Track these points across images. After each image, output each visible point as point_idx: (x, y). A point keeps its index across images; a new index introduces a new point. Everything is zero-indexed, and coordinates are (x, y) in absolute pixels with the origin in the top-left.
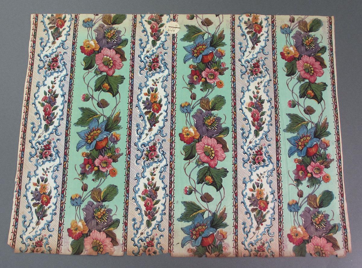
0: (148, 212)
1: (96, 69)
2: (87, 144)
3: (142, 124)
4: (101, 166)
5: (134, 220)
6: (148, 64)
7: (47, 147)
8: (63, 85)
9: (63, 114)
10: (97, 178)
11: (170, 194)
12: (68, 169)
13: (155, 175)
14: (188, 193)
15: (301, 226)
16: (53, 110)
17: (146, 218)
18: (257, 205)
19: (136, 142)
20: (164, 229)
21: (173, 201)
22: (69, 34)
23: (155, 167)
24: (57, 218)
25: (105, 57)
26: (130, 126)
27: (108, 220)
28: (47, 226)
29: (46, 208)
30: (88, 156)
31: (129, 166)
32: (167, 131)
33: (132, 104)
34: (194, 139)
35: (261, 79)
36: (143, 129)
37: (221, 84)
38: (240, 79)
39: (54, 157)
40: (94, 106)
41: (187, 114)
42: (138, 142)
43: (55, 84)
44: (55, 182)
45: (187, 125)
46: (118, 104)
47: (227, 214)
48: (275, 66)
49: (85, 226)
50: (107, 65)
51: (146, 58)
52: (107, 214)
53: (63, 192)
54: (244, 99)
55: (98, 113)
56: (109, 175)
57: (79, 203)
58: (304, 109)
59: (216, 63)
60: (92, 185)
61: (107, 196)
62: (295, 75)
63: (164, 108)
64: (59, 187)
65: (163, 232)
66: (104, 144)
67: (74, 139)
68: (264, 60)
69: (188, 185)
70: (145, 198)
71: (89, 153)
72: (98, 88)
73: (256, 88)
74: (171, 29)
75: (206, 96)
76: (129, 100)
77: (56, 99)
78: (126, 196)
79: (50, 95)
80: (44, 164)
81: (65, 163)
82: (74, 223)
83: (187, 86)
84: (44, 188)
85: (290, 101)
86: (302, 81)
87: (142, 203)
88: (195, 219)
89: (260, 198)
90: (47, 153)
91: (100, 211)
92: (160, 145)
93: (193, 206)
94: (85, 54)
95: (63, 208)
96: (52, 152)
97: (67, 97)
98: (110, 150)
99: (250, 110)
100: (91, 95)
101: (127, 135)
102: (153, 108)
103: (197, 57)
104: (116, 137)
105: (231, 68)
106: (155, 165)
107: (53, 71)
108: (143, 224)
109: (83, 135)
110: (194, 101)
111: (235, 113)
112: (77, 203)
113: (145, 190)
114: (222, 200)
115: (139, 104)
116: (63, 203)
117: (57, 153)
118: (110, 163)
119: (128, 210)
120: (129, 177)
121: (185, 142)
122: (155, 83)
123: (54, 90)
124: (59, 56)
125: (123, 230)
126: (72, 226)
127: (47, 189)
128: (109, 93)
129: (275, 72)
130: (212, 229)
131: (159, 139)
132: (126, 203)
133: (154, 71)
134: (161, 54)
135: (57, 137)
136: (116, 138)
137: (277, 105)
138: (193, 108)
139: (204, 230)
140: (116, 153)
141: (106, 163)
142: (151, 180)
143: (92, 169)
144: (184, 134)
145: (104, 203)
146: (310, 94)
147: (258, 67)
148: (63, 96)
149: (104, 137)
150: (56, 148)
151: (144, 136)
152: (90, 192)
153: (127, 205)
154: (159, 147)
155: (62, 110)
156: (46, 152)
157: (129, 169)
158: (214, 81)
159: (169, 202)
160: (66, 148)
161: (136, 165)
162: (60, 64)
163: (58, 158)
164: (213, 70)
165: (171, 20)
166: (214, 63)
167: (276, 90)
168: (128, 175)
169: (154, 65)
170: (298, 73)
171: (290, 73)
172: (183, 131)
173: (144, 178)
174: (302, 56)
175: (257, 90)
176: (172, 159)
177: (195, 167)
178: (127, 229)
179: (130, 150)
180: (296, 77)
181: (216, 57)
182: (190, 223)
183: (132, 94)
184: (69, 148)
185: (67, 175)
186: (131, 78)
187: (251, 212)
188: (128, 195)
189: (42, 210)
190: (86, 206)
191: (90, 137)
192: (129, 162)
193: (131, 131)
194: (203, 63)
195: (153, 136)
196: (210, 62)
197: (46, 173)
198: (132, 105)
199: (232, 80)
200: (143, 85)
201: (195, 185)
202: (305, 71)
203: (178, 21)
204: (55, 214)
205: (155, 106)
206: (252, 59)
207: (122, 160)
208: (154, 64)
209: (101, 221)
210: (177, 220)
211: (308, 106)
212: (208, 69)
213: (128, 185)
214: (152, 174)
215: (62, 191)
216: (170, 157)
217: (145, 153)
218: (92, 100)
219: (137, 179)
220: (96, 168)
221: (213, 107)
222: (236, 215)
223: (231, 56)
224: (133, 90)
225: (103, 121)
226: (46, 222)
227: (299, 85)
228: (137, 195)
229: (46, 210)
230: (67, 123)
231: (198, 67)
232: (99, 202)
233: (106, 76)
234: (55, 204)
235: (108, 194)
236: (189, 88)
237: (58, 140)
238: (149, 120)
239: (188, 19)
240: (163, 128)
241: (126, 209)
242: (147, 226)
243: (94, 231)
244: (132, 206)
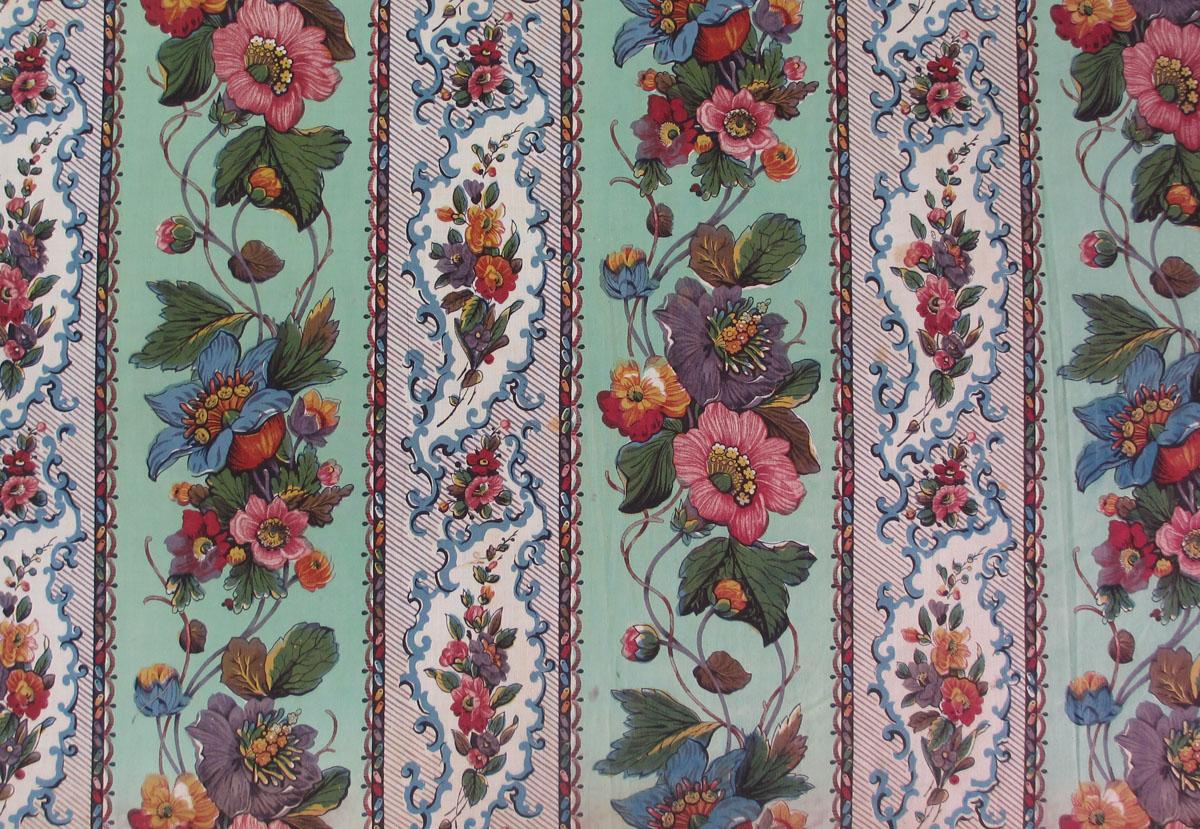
0: (469, 738)
1: (216, 97)
2: (194, 446)
3: (433, 354)
4: (259, 541)
5: (410, 771)
6: (453, 70)
7: (18, 463)
8: (73, 180)
9: (80, 313)
10: (246, 596)
11: (561, 658)
12: (115, 556)
13: (495, 579)
14: (639, 653)
15: (1119, 782)
16: (33, 297)
17: (461, 764)
18: (937, 699)
19: (409, 435)
20: (540, 808)
21: (578, 689)
23: (495, 546)
24: (80, 768)
25: (257, 40)
26: (382, 363)
27: (300, 773)
28: (40, 802)
29: (32, 725)
30: (202, 500)
31: (380, 540)
32: (544, 381)
33: (387, 262)
34: (665, 416)
35: (964, 134)
36: (437, 376)
37: (783, 162)
38: (872, 135)
39: (51, 508)
40: (216, 274)
41: (632, 302)
42: (417, 434)
43: (37, 172)
44: (63, 614)
45: (632, 355)
46: (323, 261)
47: (806, 738)
48: (1025, 71)
49: (204, 797)
50: (267, 82)
51: (443, 43)
52: (295, 746)
53: (99, 657)
54: (889, 228)
55: (237, 308)
56: (297, 584)
57: (171, 703)
58: (1150, 273)
59: (761, 60)
60: (222, 627)
61: (289, 671)
62: (1115, 114)
63: (529, 276)
64: (80, 635)
65: (537, 818)
66: (265, 444)
67: (137, 429)
68: (976, 44)
69: (640, 620)
70: (456, 677)
71: (204, 485)
72: (230, 191)
73: (941, 177)
75: (716, 218)
76: (370, 241)
77: (46, 243)
78: (374, 671)
79: (16, 227)
80: (12, 538)
81: (101, 532)
82: (154, 789)
83: (629, 174)
84: (16, 641)
85: (1090, 237)
86: (1144, 140)
87: (441, 701)
88: (670, 763)
89: (950, 669)
90: (22, 488)
91: (263, 737)
92: (513, 448)
93: (663, 708)
94: (165, 29)
95: (106, 725)
96: (40, 485)
97: (91, 232)
98: (297, 473)
99: (912, 281)
100: (199, 224)
101: (366, 406)
102: (481, 279)
103: (674, 35)
104: (320, 413)
105: (831, 84)
106: (493, 536)
107: (24, 113)
108: (449, 787)
109: (172, 406)
110: (664, 243)
111: (846, 294)
112: (161, 701)
113: (454, 645)
114: (786, 682)
115: (416, 260)
116: (103, 704)
117: (64, 489)
118: (298, 531)
119: (382, 731)
120: (383, 588)
121: (623, 433)
122: (486, 160)
123: (32, 200)
124: (49, 44)
125: (364, 815)
126: (146, 801)
127: (31, 645)
128: (278, 211)
129: (1026, 99)
130: (743, 803)
131: (509, 422)
132: (376, 702)
133: (481, 104)
134: (508, 24)
135: (61, 418)
136: (317, 420)
137: (1031, 256)
138: (658, 276)
139: (709, 806)
140: (324, 486)
141: (279, 529)
142: (477, 603)
143: (222, 557)
144: (621, 394)
145: (279, 703)
146: (1180, 201)
147: (952, 77)
148: (74, 228)
149: (264, 415)
150: (57, 465)
151: (442, 407)
152: (214, 656)
153: (378, 711)
154: (510, 455)
155: (74, 297)
156: (15, 487)
157: (384, 553)
158: (753, 146)
159: (560, 692)
160: (103, 465)
161: (411, 536)
162: (52, 80)
163: (69, 511)
164: (750, 97)
166: (753, 60)
167: (1028, 187)
168: (377, 583)
169: (481, 76)
170: (1128, 104)
171: (1095, 107)
172: (615, 381)
173: (447, 592)
174: (1148, 24)
175: (942, 188)
176: (568, 507)
177: (672, 544)
178: (382, 809)
179: (384, 473)
180: (1119, 124)
181: (760, 34)
182: (652, 780)
183: (383, 213)
184: (115, 464)
185: (115, 586)
186: (378, 138)
187: (910, 730)
188: (383, 666)
189: (17, 737)
190: (204, 714)
191: (203, 416)
192: (380, 526)
193: (385, 384)
194: (703, 64)
195: (484, 405)
196: (732, 56)
197: (20, 577)
198: (386, 266)
199: (831, 141)
200: (433, 171)
201: (672, 621)
202: (1160, 95)
204: (73, 751)
205: (490, 268)
206: (925, 42)
207: (350, 514)
208: (479, 70)
209: (268, 777)
210: (595, 769)
211: (1170, 260)
212: (725, 92)
213: (379, 624)
214: (484, 576)
215: (96, 653)
216: (560, 500)
217: (451, 483)
218: (206, 245)
219: (419, 596)
220: (237, 554)
221: (748, 268)
222: (844, 742)
223: (830, 28)
224: (388, 197)
225: (260, 342)
226: (36, 787)
227: (1133, 158)
228: (420, 666)
229: (34, 735)
230: (97, 354)
231: (678, 82)
232: (260, 698)
233: (262, 132)
234: (70, 710)
235: (295, 664)
236: (638, 181)
237: (65, 429)
238: (462, 335)
240: (524, 370)
241: (376, 727)
242: (467, 795)
243: (244, 820)
244: (400, 713)
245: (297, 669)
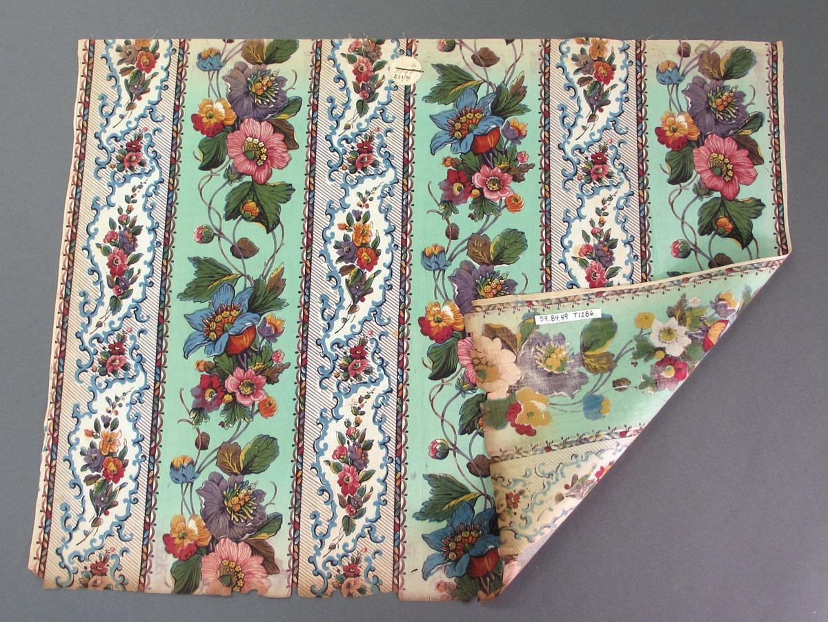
0: (346, 498)
1: (227, 167)
2: (208, 341)
3: (334, 296)
4: (240, 391)
5: (315, 516)
6: (348, 155)
7: (116, 348)
8: (153, 206)
9: (153, 273)
10: (232, 420)
11: (396, 456)
12: (164, 398)
13: (363, 413)
14: (438, 454)
16: (129, 264)
17: (342, 512)
19: (320, 337)
20: (383, 538)
21: (405, 474)
22: (167, 87)
23: (363, 396)
24: (139, 510)
25: (250, 139)
26: (307, 301)
27: (255, 516)
28: (116, 528)
29: (115, 486)
30: (212, 369)
31: (303, 392)
32: (391, 311)
33: (312, 250)
34: (453, 330)
35: (610, 190)
36: (336, 308)
37: (516, 204)
38: (562, 190)
39: (132, 372)
40: (223, 254)
41: (437, 272)
42: (324, 337)
43: (135, 202)
44: (135, 428)
45: (436, 299)
46: (279, 249)
48: (642, 159)
49: (204, 528)
50: (254, 160)
51: (344, 142)
52: (253, 501)
53: (152, 451)
54: (570, 237)
55: (234, 271)
56: (259, 414)
57: (189, 476)
58: (708, 261)
59: (506, 152)
60: (218, 436)
61: (252, 461)
62: (689, 181)
63: (384, 258)
64: (143, 439)
65: (382, 543)
66: (246, 341)
67: (179, 331)
68: (616, 146)
69: (439, 437)
70: (341, 466)
71: (213, 361)
72: (233, 213)
73: (598, 212)
74: (401, 75)
75: (481, 231)
76: (303, 239)
77: (137, 237)
78: (298, 461)
79: (122, 229)
80: (111, 387)
81: (157, 385)
82: (177, 523)
83: (437, 208)
84: (110, 441)
85: (676, 243)
86: (704, 195)
87: (332, 478)
88: (454, 515)
90: (118, 361)
91: (237, 496)
92: (374, 345)
93: (450, 484)
94: (203, 133)
95: (154, 487)
96: (127, 360)
97: (161, 232)
98: (261, 356)
99: (583, 264)
100: (216, 229)
101: (298, 322)
102: (360, 259)
103: (461, 140)
104: (274, 325)
105: (541, 165)
106: (363, 391)
107: (130, 172)
108: (335, 525)
109: (198, 321)
110: (454, 243)
111: (548, 270)
112: (184, 476)
113: (340, 448)
115: (326, 249)
116: (153, 476)
117: (139, 362)
118: (260, 386)
119: (300, 494)
120: (304, 417)
121: (431, 338)
122: (364, 200)
123: (132, 216)
124: (144, 139)
125: (289, 539)
126: (173, 529)
127: (117, 444)
128: (257, 223)
129: (642, 173)
130: (493, 538)
131: (372, 332)
132: (298, 477)
133: (362, 172)
134: (377, 133)
135: (140, 326)
136: (273, 329)
137: (645, 252)
138: (451, 259)
139: (474, 539)
140: (275, 363)
141: (251, 385)
142: (353, 426)
143: (219, 400)
144: (431, 318)
145: (246, 478)
146: (723, 226)
147: (604, 162)
148: (153, 230)
149: (245, 326)
150: (136, 350)
151: (337, 324)
152: (214, 452)
153: (299, 483)
154: (372, 349)
155: (151, 264)
156: (114, 361)
157: (305, 398)
158: (501, 195)
159: (396, 475)
160: (160, 350)
161: (319, 390)
162: (144, 157)
163: (141, 374)
164: (499, 171)
165: (402, 52)
166: (501, 152)
167: (643, 218)
168: (301, 414)
169: (362, 159)
170: (696, 176)
171: (679, 177)
172: (428, 312)
173: (337, 420)
174: (706, 137)
175: (599, 217)
176: (402, 376)
177: (456, 396)
178: (299, 536)
179: (306, 357)
180: (691, 186)
181: (505, 140)
182: (444, 524)
183: (311, 225)
184: (167, 350)
185: (163, 413)
186: (309, 188)
188: (302, 459)
189: (107, 493)
190: (206, 483)
191: (213, 326)
192: (303, 384)
193: (308, 311)
194: (475, 154)
195: (359, 323)
196: (491, 150)
197: (114, 408)
198: (311, 252)
199: (541, 193)
200: (336, 205)
201: (456, 437)
202: (713, 172)
203: (417, 55)
204: (136, 501)
205: (364, 254)
206: (590, 145)
207: (288, 379)
208: (361, 155)
209: (239, 517)
210: (413, 517)
211: (718, 255)
212: (487, 168)
213: (301, 436)
214: (357, 411)
215: (151, 449)
216: (398, 372)
217: (341, 363)
218: (219, 239)
219: (323, 422)
220: (228, 398)
221: (498, 256)
223: (541, 137)
224: (313, 217)
225: (245, 289)
226: (115, 520)
227: (699, 204)
228: (322, 459)
229: (116, 492)
230: (161, 294)
231: (463, 163)
232: (236, 474)
233: (250, 184)
234: (136, 479)
235: (256, 456)
236: (441, 212)
237: (142, 331)
238: (349, 287)
239: (440, 50)
240: (381, 306)
241: (297, 492)
242: (344, 530)
243: (225, 541)
244: (310, 485)
245: (256, 460)
